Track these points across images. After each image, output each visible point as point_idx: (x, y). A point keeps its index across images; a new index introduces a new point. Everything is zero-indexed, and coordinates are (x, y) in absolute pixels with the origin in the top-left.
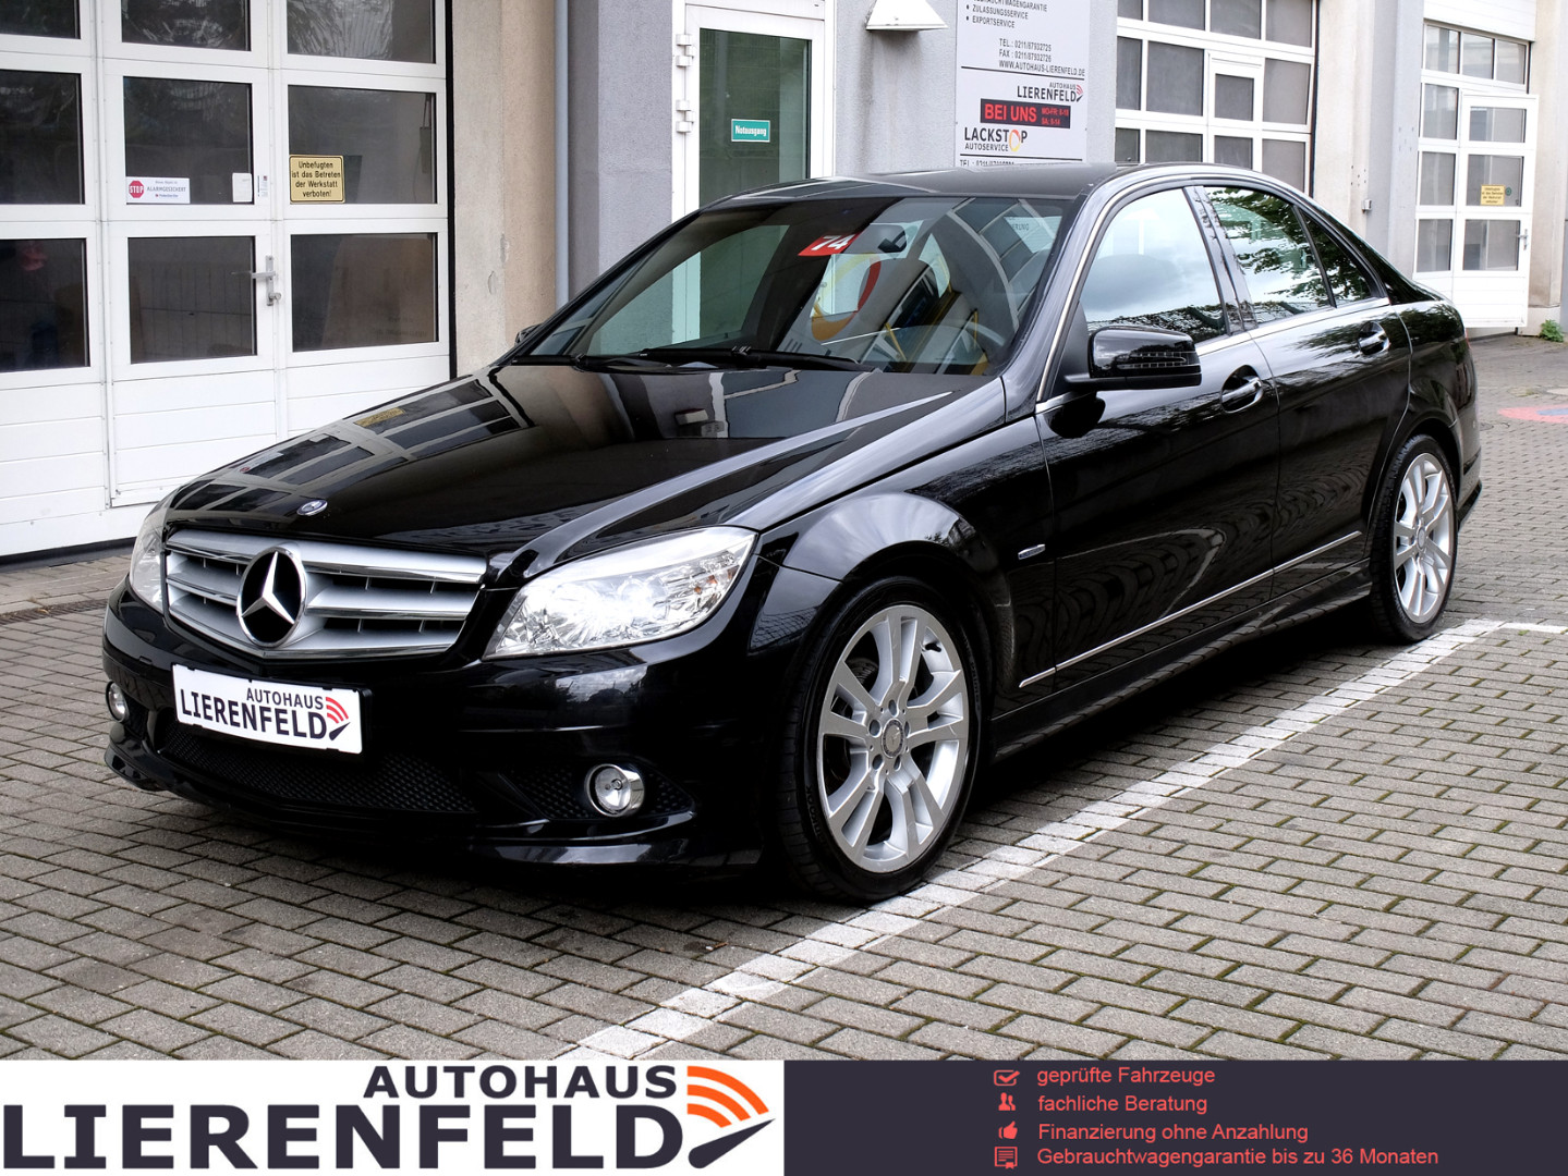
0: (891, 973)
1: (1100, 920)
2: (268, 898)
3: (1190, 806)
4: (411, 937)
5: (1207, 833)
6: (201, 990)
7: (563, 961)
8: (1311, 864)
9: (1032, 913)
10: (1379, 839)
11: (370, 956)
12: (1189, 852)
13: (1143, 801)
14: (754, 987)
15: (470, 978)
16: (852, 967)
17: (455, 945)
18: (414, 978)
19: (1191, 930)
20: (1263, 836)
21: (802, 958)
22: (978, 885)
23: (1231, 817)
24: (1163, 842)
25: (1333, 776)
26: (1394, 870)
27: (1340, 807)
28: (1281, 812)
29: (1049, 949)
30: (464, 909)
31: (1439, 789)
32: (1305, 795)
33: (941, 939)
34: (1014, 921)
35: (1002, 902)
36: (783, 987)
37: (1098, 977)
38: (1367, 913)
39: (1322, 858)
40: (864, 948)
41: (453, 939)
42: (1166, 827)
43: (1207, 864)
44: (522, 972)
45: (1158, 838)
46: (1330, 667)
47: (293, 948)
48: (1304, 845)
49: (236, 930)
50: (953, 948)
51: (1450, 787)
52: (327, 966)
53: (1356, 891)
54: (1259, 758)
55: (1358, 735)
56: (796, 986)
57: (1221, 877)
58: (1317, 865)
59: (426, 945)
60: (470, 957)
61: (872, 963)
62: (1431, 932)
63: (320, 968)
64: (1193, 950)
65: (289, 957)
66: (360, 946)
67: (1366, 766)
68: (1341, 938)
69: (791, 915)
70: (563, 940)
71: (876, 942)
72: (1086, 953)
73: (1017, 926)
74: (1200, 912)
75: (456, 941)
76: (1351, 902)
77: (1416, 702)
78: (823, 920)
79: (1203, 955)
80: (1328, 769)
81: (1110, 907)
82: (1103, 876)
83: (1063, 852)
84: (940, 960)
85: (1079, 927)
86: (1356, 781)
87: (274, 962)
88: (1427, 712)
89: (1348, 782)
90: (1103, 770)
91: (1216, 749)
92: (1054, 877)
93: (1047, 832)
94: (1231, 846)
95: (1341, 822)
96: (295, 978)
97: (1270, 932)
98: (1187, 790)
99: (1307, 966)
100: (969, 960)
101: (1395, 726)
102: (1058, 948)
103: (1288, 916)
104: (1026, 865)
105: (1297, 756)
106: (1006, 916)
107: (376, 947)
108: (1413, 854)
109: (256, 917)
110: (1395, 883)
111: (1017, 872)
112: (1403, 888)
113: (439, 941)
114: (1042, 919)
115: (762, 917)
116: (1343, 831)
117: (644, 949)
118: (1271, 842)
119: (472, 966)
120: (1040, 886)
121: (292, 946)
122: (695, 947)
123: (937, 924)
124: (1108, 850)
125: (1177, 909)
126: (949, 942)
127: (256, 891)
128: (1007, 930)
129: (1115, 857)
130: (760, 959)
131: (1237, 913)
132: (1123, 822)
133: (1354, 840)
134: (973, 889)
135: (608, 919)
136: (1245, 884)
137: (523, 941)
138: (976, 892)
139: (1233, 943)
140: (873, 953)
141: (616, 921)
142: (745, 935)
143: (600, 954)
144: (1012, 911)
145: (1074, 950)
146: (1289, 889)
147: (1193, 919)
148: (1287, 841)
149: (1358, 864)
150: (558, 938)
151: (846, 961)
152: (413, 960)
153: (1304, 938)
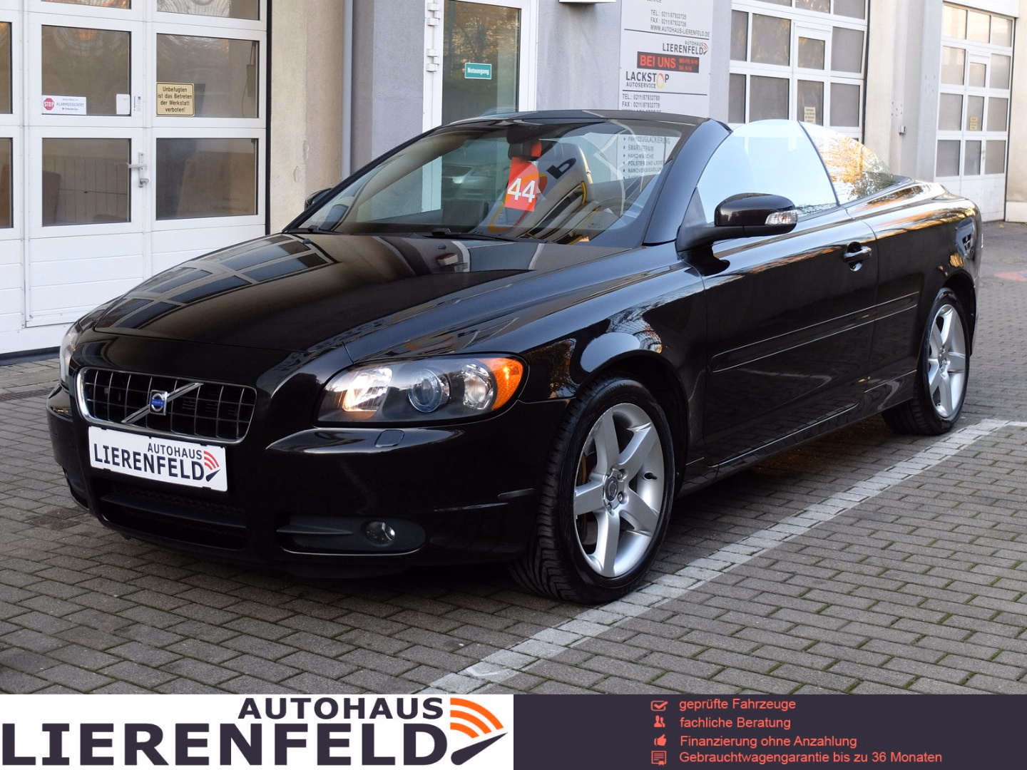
0: (593, 664)
1: (737, 627)
2: (146, 606)
3: (796, 548)
4: (249, 635)
5: (808, 567)
6: (100, 671)
7: (358, 653)
8: (885, 590)
9: (689, 622)
10: (930, 573)
11: (220, 648)
12: (797, 580)
13: (763, 544)
14: (496, 673)
15: (293, 665)
16: (563, 659)
17: (281, 641)
18: (252, 664)
19: (802, 635)
20: (849, 570)
21: (528, 652)
22: (649, 602)
23: (826, 556)
24: (779, 573)
25: (896, 528)
26: (944, 595)
27: (902, 549)
28: (861, 552)
29: (703, 647)
30: (286, 616)
31: (971, 537)
32: (877, 542)
33: (625, 641)
34: (676, 628)
35: (668, 614)
36: (516, 673)
37: (738, 669)
38: (926, 625)
39: (892, 585)
40: (572, 646)
41: (279, 636)
42: (780, 563)
43: (810, 589)
44: (329, 661)
45: (775, 570)
46: (889, 451)
47: (165, 642)
48: (878, 576)
49: (124, 629)
50: (634, 646)
51: (979, 537)
52: (190, 655)
53: (917, 609)
54: (844, 514)
55: (911, 499)
56: (524, 672)
57: (821, 599)
58: (888, 590)
59: (260, 640)
60: (291, 650)
61: (576, 658)
62: (972, 639)
63: (185, 657)
64: (806, 649)
65: (162, 648)
66: (212, 641)
67: (919, 520)
68: (909, 643)
69: (519, 622)
70: (356, 639)
71: (580, 642)
72: (730, 651)
73: (679, 631)
74: (808, 623)
75: (281, 638)
76: (913, 617)
77: (950, 477)
78: (541, 626)
79: (812, 654)
80: (892, 522)
81: (744, 619)
82: (737, 597)
83: (709, 580)
84: (625, 655)
85: (722, 633)
86: (912, 531)
87: (151, 652)
88: (959, 483)
89: (906, 532)
90: (734, 522)
91: (812, 508)
92: (703, 597)
93: (696, 565)
94: (827, 576)
95: (904, 560)
96: (167, 663)
97: (859, 638)
98: (794, 537)
99: (886, 662)
100: (645, 656)
101: (937, 493)
102: (710, 647)
103: (870, 626)
104: (683, 588)
105: (869, 513)
106: (671, 624)
107: (224, 641)
108: (956, 583)
109: (137, 619)
110: (944, 603)
111: (677, 592)
112: (950, 607)
113: (269, 637)
114: (696, 627)
115: (498, 623)
116: (906, 566)
117: (415, 645)
118: (855, 573)
119: (293, 655)
120: (693, 603)
121: (164, 640)
122: (451, 644)
123: (623, 629)
124: (740, 578)
125: (791, 620)
126: (631, 642)
127: (137, 600)
128: (672, 634)
129: (746, 583)
130: (498, 653)
131: (834, 624)
132: (750, 558)
133: (913, 572)
134: (647, 604)
135: (389, 623)
136: (838, 603)
137: (329, 638)
138: (648, 606)
139: (832, 646)
140: (578, 650)
141: (395, 624)
142: (486, 636)
143: (384, 647)
144: (675, 620)
145: (721, 649)
146: (870, 607)
147: (803, 627)
148: (866, 573)
149: (918, 590)
150: (354, 636)
151: (559, 655)
152: (250, 651)
153: (882, 642)
